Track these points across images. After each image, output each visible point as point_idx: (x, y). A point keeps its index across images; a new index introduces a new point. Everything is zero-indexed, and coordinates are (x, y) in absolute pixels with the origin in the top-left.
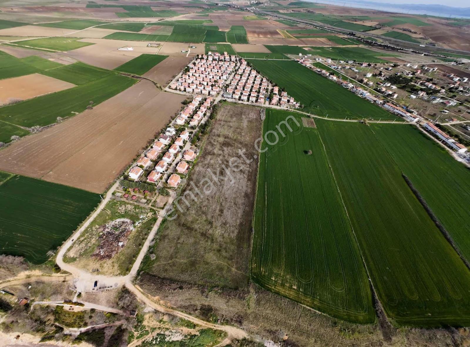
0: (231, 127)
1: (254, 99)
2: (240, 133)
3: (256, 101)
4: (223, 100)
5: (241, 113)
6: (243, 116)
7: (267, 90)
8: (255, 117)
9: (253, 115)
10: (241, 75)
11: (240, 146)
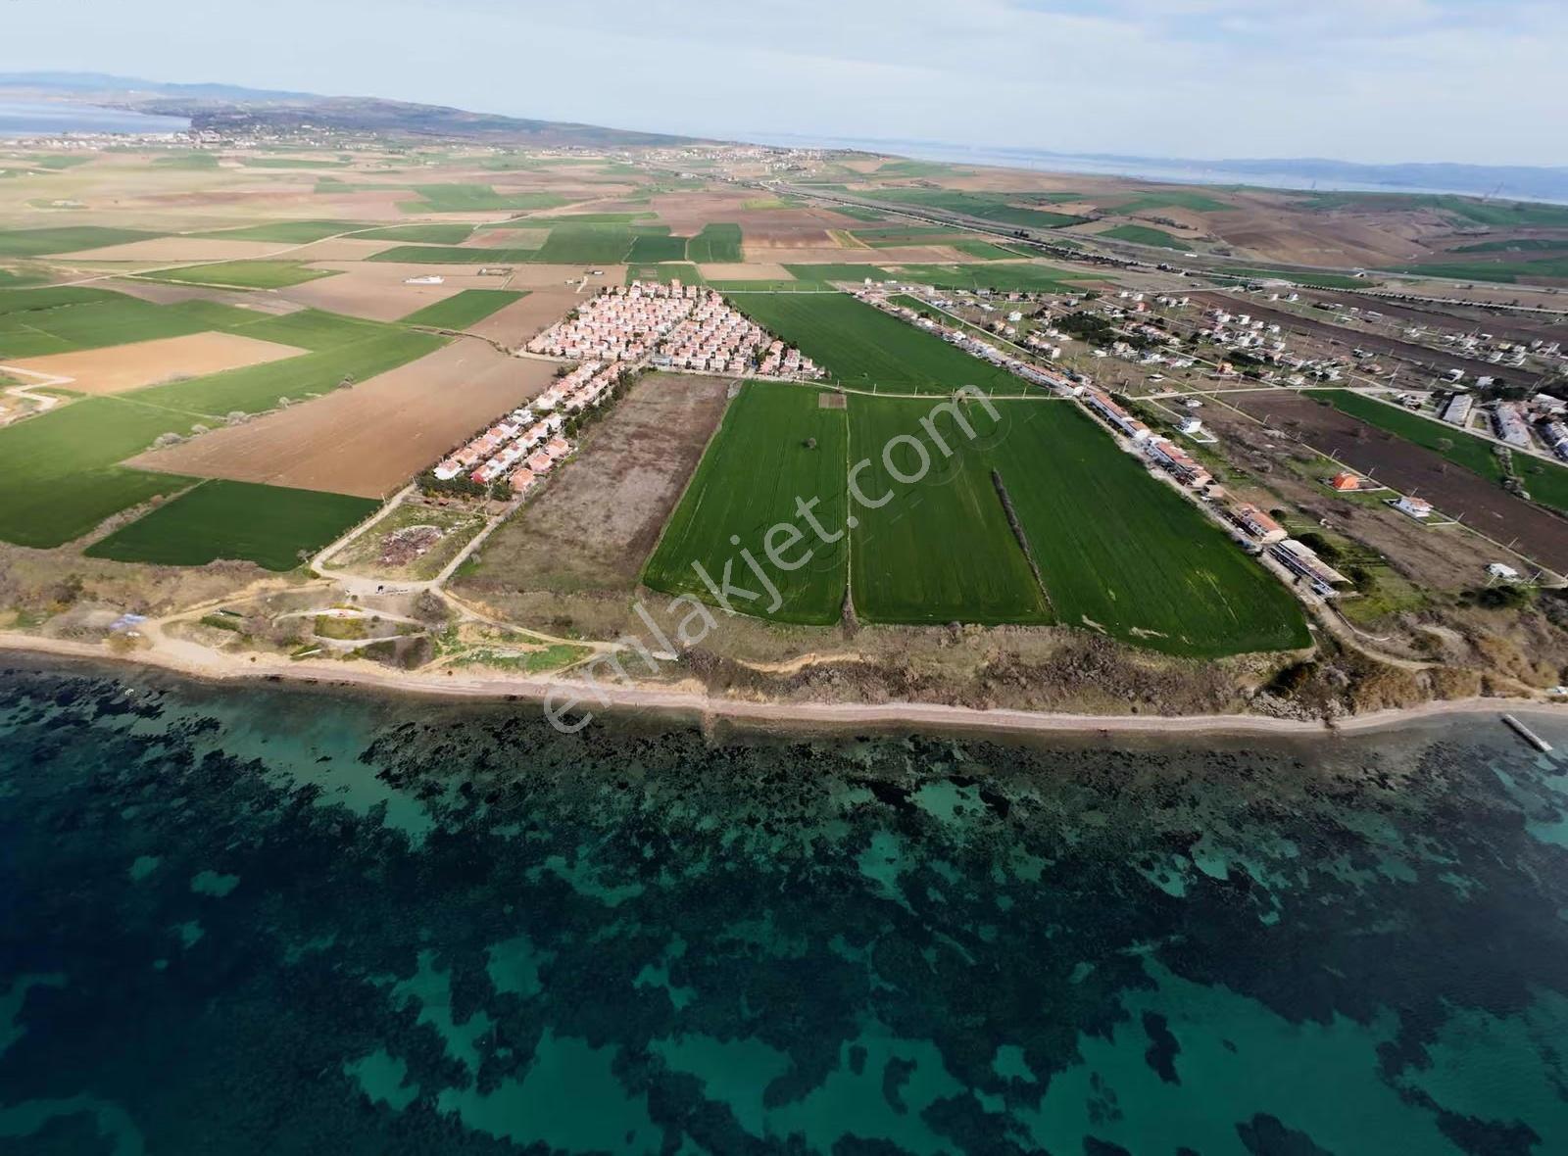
0: (657, 411)
1: (722, 365)
2: (674, 421)
3: (726, 368)
4: (650, 369)
5: (686, 389)
6: (689, 394)
7: (756, 348)
8: (714, 395)
9: (711, 392)
10: (702, 323)
11: (668, 437)
